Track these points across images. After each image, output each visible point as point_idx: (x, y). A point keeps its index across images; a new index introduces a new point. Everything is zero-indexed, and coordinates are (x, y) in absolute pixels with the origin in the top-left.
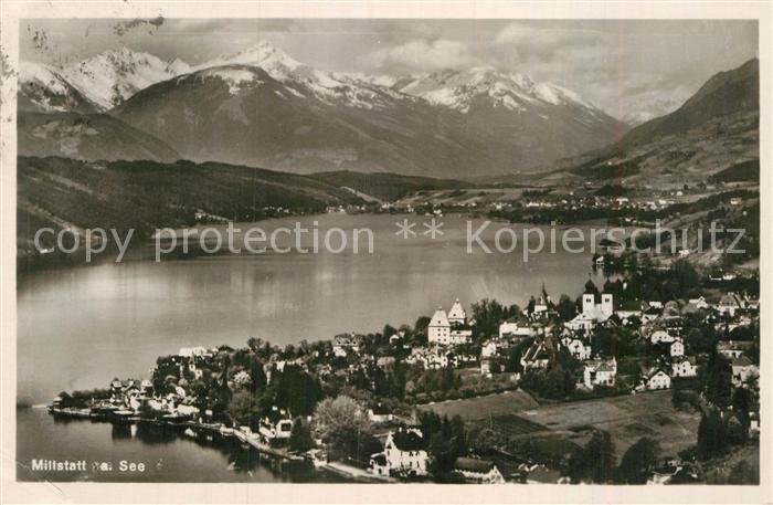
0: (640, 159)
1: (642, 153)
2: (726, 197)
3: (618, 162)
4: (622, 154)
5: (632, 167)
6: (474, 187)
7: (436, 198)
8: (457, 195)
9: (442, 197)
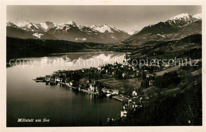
0: (132, 41)
1: (132, 40)
2: (146, 47)
3: (128, 41)
4: (129, 40)
5: (131, 42)
6: (105, 45)
7: (99, 46)
8: (102, 46)
9: (100, 46)
